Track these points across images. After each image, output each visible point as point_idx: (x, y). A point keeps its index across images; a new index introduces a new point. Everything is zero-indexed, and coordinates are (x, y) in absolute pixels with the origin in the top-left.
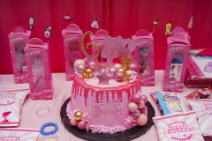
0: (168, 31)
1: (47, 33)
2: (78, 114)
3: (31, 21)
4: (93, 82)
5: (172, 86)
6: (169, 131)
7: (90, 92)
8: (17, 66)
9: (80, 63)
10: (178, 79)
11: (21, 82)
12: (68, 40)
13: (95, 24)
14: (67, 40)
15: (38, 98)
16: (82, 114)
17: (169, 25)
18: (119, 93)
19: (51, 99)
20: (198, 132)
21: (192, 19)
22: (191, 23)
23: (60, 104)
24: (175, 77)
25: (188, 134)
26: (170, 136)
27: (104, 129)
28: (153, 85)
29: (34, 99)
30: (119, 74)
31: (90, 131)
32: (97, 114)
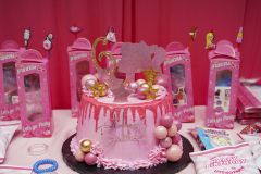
0: (209, 43)
1: (47, 43)
2: (86, 143)
3: (27, 35)
5: (218, 120)
6: (212, 165)
7: (102, 111)
10: (226, 110)
11: (9, 118)
12: (76, 58)
13: (111, 36)
14: (74, 58)
15: (31, 135)
16: (91, 143)
17: (210, 35)
18: (142, 112)
19: (50, 136)
20: (252, 164)
21: (241, 29)
22: (240, 35)
23: (62, 140)
24: (222, 105)
25: (238, 167)
26: (212, 169)
27: (122, 164)
28: (192, 121)
29: (25, 137)
30: (142, 90)
31: (102, 166)
32: (112, 143)
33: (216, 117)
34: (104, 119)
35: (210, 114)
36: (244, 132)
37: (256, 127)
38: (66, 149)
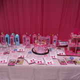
3: (27, 33)
4: (38, 44)
8: (23, 42)
9: (36, 41)
11: (24, 45)
18: (43, 46)
19: (30, 48)
28: (50, 47)
29: (27, 48)
30: (43, 43)
31: (37, 53)
32: (38, 49)
34: (38, 47)
35: (53, 46)
37: (59, 48)
38: (32, 50)
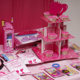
33: (8, 49)
36: (18, 53)
37: (21, 51)
